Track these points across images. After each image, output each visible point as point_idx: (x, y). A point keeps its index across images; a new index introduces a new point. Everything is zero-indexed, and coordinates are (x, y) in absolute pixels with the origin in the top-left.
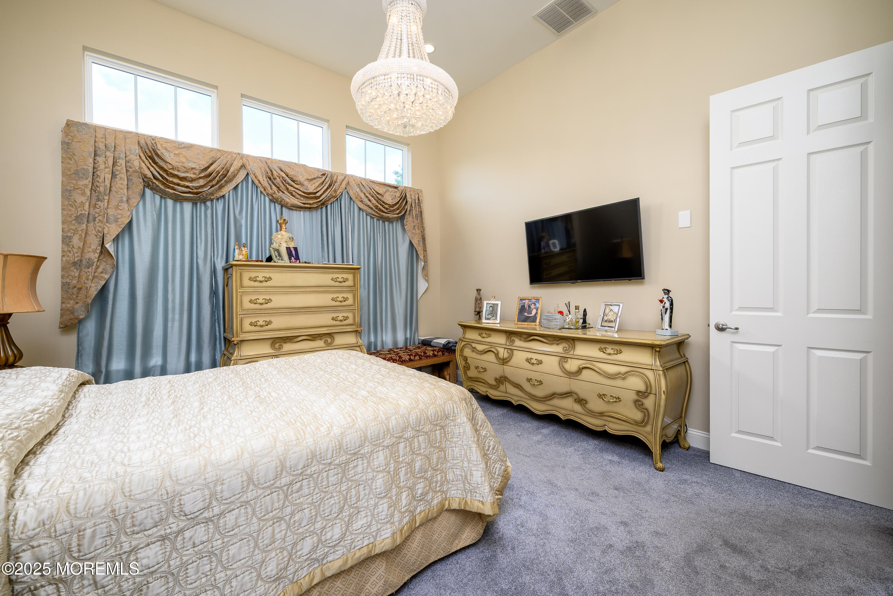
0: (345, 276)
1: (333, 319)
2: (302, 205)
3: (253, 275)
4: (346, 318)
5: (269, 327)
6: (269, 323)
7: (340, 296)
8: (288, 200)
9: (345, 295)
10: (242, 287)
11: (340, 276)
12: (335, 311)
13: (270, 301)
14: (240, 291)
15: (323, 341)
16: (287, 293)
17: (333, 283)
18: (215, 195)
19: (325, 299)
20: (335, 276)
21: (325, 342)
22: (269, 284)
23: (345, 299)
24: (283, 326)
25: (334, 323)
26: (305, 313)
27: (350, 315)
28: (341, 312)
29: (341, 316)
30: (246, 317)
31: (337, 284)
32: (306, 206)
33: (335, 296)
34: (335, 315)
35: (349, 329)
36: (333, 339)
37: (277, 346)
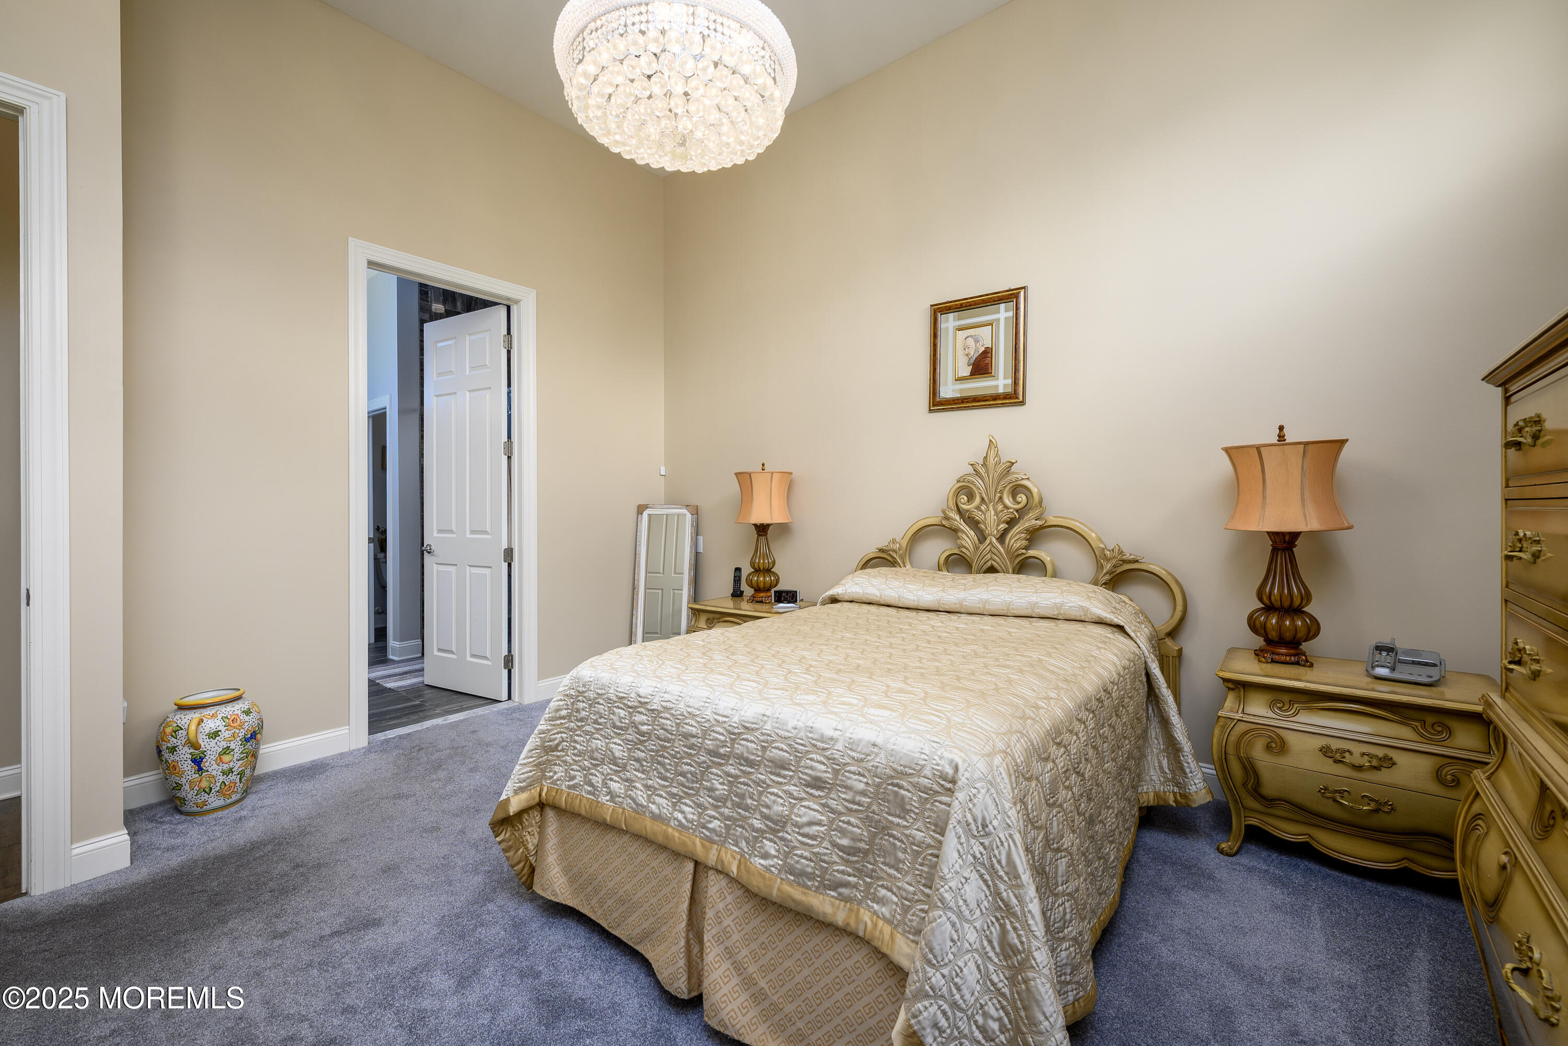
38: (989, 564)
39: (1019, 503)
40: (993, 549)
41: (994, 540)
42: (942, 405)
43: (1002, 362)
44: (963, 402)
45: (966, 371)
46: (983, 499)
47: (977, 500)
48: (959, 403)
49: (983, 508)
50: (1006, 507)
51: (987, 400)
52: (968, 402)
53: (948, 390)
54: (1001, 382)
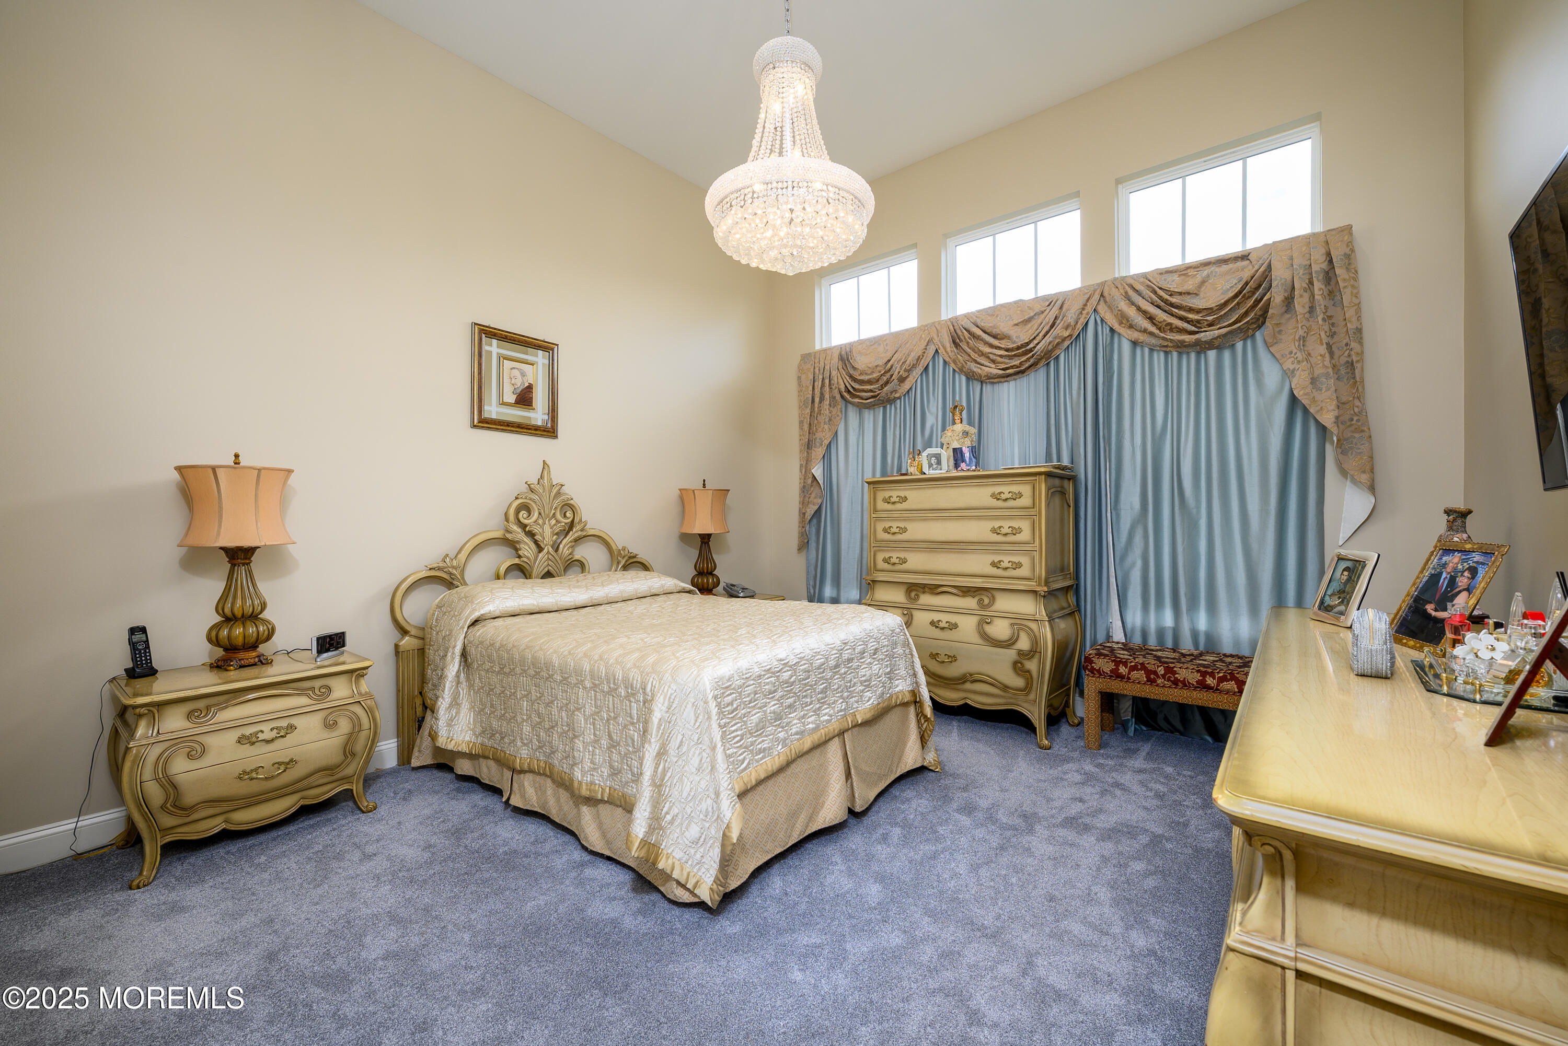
0: (1015, 488)
1: (994, 564)
2: (1001, 372)
3: (887, 494)
4: (1019, 565)
5: (904, 567)
6: (904, 561)
7: (1006, 525)
8: (979, 371)
9: (1016, 524)
10: (875, 511)
11: (1006, 489)
12: (997, 552)
13: (904, 530)
14: (874, 516)
15: (976, 599)
16: (925, 519)
17: (995, 503)
18: (900, 391)
19: (978, 530)
20: (997, 489)
21: (980, 602)
22: (904, 506)
23: (1016, 531)
24: (920, 567)
25: (995, 571)
26: (951, 551)
27: (1025, 560)
28: (1007, 554)
29: (1006, 560)
30: (880, 551)
31: (1000, 504)
32: (1008, 371)
33: (997, 524)
34: (997, 558)
35: (1021, 585)
36: (993, 600)
37: (913, 594)
38: (546, 570)
39: (569, 518)
40: (550, 557)
41: (551, 549)
42: (487, 423)
43: (540, 398)
44: (508, 426)
45: (510, 398)
46: (540, 514)
47: (535, 515)
48: (505, 426)
49: (540, 522)
50: (558, 522)
51: (529, 429)
52: (512, 427)
53: (492, 410)
54: (538, 416)
